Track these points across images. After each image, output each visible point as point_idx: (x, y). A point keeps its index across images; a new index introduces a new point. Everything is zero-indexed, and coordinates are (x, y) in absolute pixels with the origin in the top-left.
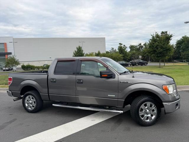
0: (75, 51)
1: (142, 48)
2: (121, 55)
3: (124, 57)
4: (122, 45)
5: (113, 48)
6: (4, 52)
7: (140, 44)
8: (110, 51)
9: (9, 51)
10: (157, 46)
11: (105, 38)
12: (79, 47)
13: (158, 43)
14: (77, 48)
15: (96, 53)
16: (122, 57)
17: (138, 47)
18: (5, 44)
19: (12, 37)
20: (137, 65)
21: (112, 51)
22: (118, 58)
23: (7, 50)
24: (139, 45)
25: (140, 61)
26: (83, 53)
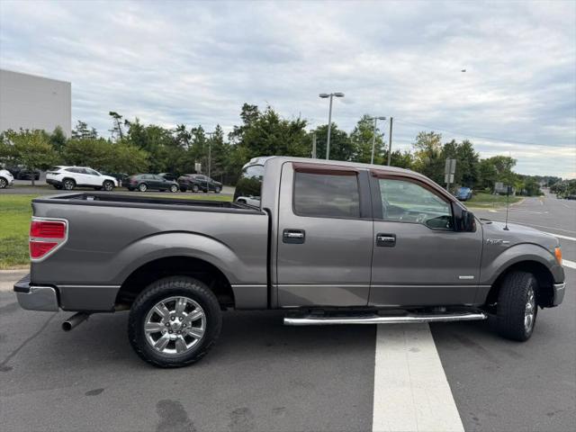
1: (186, 141)
3: (151, 159)
5: (84, 125)
7: (183, 127)
8: (74, 132)
10: (274, 144)
11: (70, 84)
13: (277, 136)
17: (175, 135)
20: (196, 189)
21: (80, 133)
24: (178, 130)
25: (203, 178)
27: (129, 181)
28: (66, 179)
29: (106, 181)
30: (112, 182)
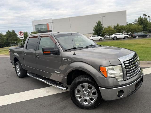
0: (95, 26)
2: (140, 27)
3: (144, 28)
4: (146, 16)
5: (136, 20)
6: (47, 30)
8: (133, 23)
9: (50, 29)
12: (99, 22)
14: (97, 23)
15: (114, 26)
16: (141, 29)
18: (47, 25)
19: (52, 19)
21: (135, 23)
22: (137, 29)
23: (49, 29)
26: (102, 26)
27: (132, 35)
28: (114, 37)
29: (125, 36)
30: (127, 36)
